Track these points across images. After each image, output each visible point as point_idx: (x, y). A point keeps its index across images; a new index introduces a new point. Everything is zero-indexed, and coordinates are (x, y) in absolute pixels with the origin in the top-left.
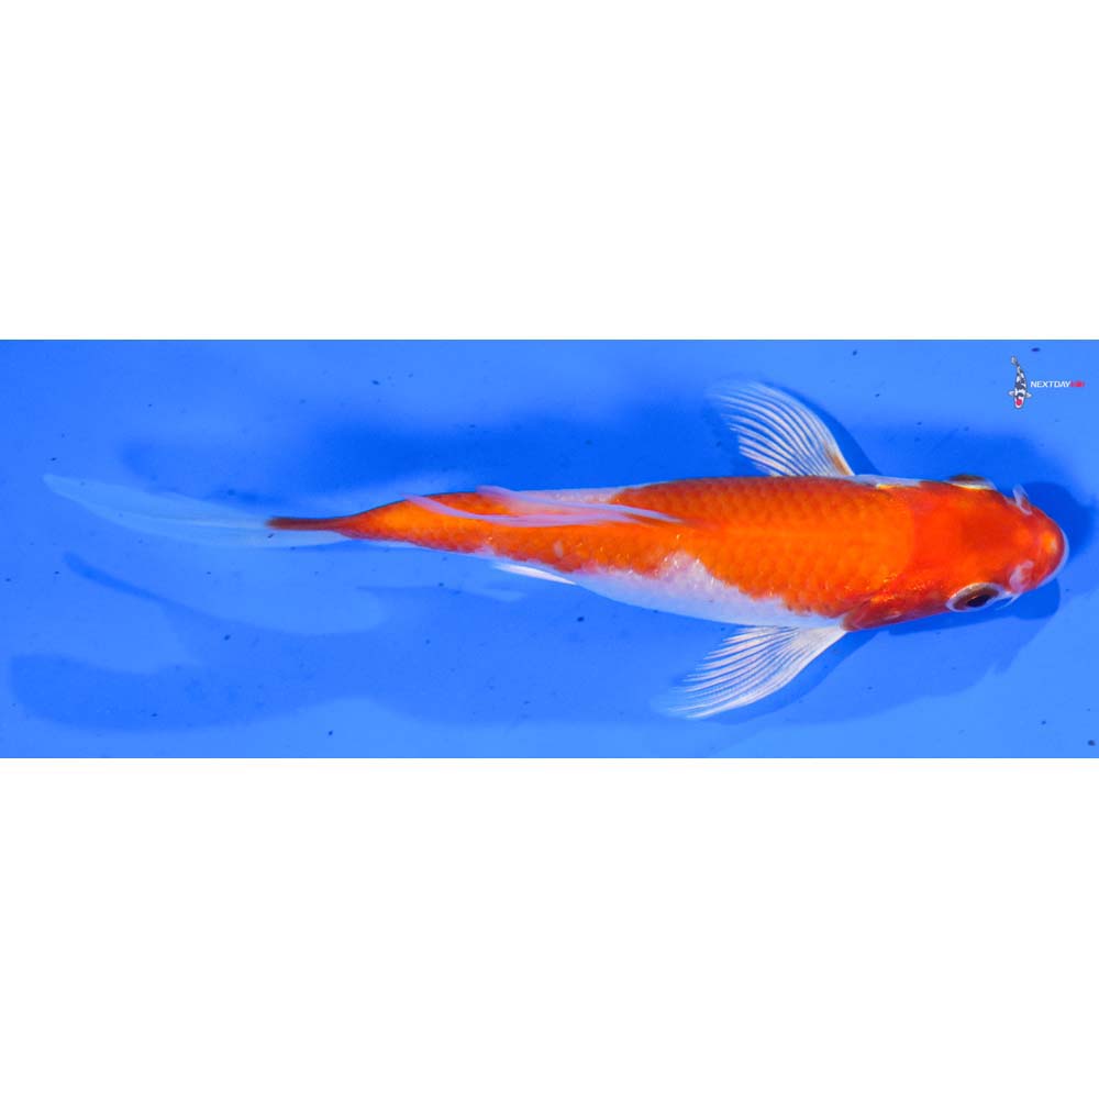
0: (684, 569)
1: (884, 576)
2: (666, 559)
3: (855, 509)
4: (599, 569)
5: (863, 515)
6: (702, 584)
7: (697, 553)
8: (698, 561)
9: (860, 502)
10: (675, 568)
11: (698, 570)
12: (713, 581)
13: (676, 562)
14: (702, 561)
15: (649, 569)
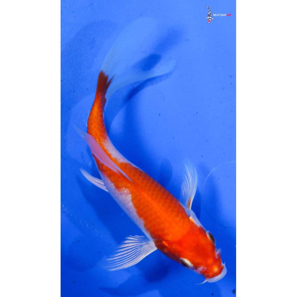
0: (127, 194)
1: (170, 238)
2: (124, 188)
3: (177, 216)
4: (106, 175)
5: (178, 219)
6: (128, 202)
7: (132, 193)
8: (131, 195)
9: (180, 216)
10: (124, 192)
11: (129, 198)
12: (131, 203)
13: (125, 191)
14: (132, 196)
15: (118, 187)
